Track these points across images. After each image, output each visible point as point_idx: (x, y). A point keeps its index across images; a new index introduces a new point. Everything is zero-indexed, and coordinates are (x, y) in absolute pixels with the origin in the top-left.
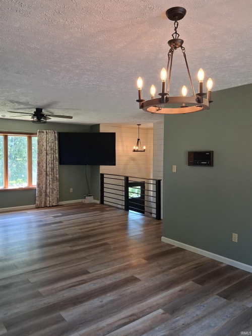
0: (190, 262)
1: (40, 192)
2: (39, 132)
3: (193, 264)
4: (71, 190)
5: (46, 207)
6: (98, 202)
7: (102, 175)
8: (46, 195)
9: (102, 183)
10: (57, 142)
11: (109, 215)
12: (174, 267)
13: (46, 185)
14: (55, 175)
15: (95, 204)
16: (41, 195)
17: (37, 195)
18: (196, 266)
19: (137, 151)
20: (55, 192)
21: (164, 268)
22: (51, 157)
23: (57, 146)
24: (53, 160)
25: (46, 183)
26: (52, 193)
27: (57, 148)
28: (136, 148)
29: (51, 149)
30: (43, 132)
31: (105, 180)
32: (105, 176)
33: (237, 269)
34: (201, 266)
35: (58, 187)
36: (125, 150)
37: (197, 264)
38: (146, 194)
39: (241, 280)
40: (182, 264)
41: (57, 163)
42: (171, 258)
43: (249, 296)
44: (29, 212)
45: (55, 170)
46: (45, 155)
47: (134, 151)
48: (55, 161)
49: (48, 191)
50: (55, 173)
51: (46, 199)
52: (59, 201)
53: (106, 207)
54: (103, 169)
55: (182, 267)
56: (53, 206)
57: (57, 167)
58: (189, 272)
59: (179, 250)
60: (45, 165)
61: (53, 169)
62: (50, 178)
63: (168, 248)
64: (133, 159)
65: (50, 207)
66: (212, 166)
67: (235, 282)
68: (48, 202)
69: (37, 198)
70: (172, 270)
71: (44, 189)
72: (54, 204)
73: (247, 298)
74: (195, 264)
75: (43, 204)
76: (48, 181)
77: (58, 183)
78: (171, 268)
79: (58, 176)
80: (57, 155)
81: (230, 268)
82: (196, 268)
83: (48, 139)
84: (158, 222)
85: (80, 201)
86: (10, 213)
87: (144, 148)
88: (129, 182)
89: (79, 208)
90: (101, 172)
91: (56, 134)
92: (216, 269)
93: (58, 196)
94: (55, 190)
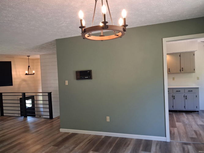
0: (84, 140)
3: (87, 141)
7: (1, 94)
9: (1, 100)
11: (13, 123)
12: (77, 146)
18: (89, 141)
19: (28, 74)
21: (71, 148)
28: (27, 72)
33: (110, 137)
34: (92, 140)
36: (18, 74)
37: (89, 140)
38: (35, 103)
39: (116, 142)
40: (80, 143)
42: (72, 141)
43: (124, 150)
47: (26, 74)
53: (7, 118)
55: (81, 144)
58: (87, 146)
59: (74, 135)
63: (66, 135)
64: (24, 80)
66: (92, 79)
67: (114, 145)
70: (76, 148)
73: (124, 151)
74: (88, 141)
78: (75, 147)
81: (107, 138)
82: (89, 142)
84: (52, 120)
87: (34, 72)
88: (26, 96)
92: (101, 140)
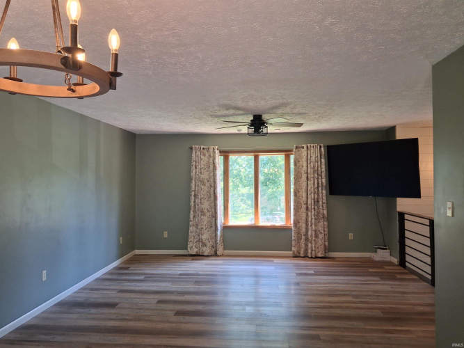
1: (298, 233)
2: (297, 148)
4: (351, 236)
5: (305, 257)
6: (395, 260)
7: (402, 215)
8: (307, 239)
9: (402, 229)
10: (323, 160)
13: (307, 225)
14: (321, 211)
15: (390, 264)
16: (299, 239)
17: (293, 238)
20: (321, 236)
22: (314, 183)
23: (323, 166)
24: (318, 188)
25: (307, 221)
26: (316, 236)
27: (323, 170)
29: (314, 171)
30: (303, 148)
31: (408, 225)
32: (406, 217)
35: (326, 229)
41: (324, 192)
44: (276, 260)
45: (321, 203)
46: (306, 179)
48: (320, 189)
49: (310, 233)
50: (321, 207)
51: (306, 245)
52: (329, 251)
54: (403, 204)
56: (316, 257)
57: (324, 198)
60: (304, 195)
61: (316, 201)
62: (312, 214)
65: (312, 258)
68: (309, 251)
69: (293, 243)
71: (304, 230)
72: (320, 256)
75: (302, 252)
76: (310, 219)
77: (326, 223)
79: (325, 212)
80: (324, 180)
83: (309, 157)
85: (367, 255)
86: (240, 258)
89: (356, 266)
90: (399, 209)
91: (322, 149)
93: (327, 244)
94: (321, 233)
